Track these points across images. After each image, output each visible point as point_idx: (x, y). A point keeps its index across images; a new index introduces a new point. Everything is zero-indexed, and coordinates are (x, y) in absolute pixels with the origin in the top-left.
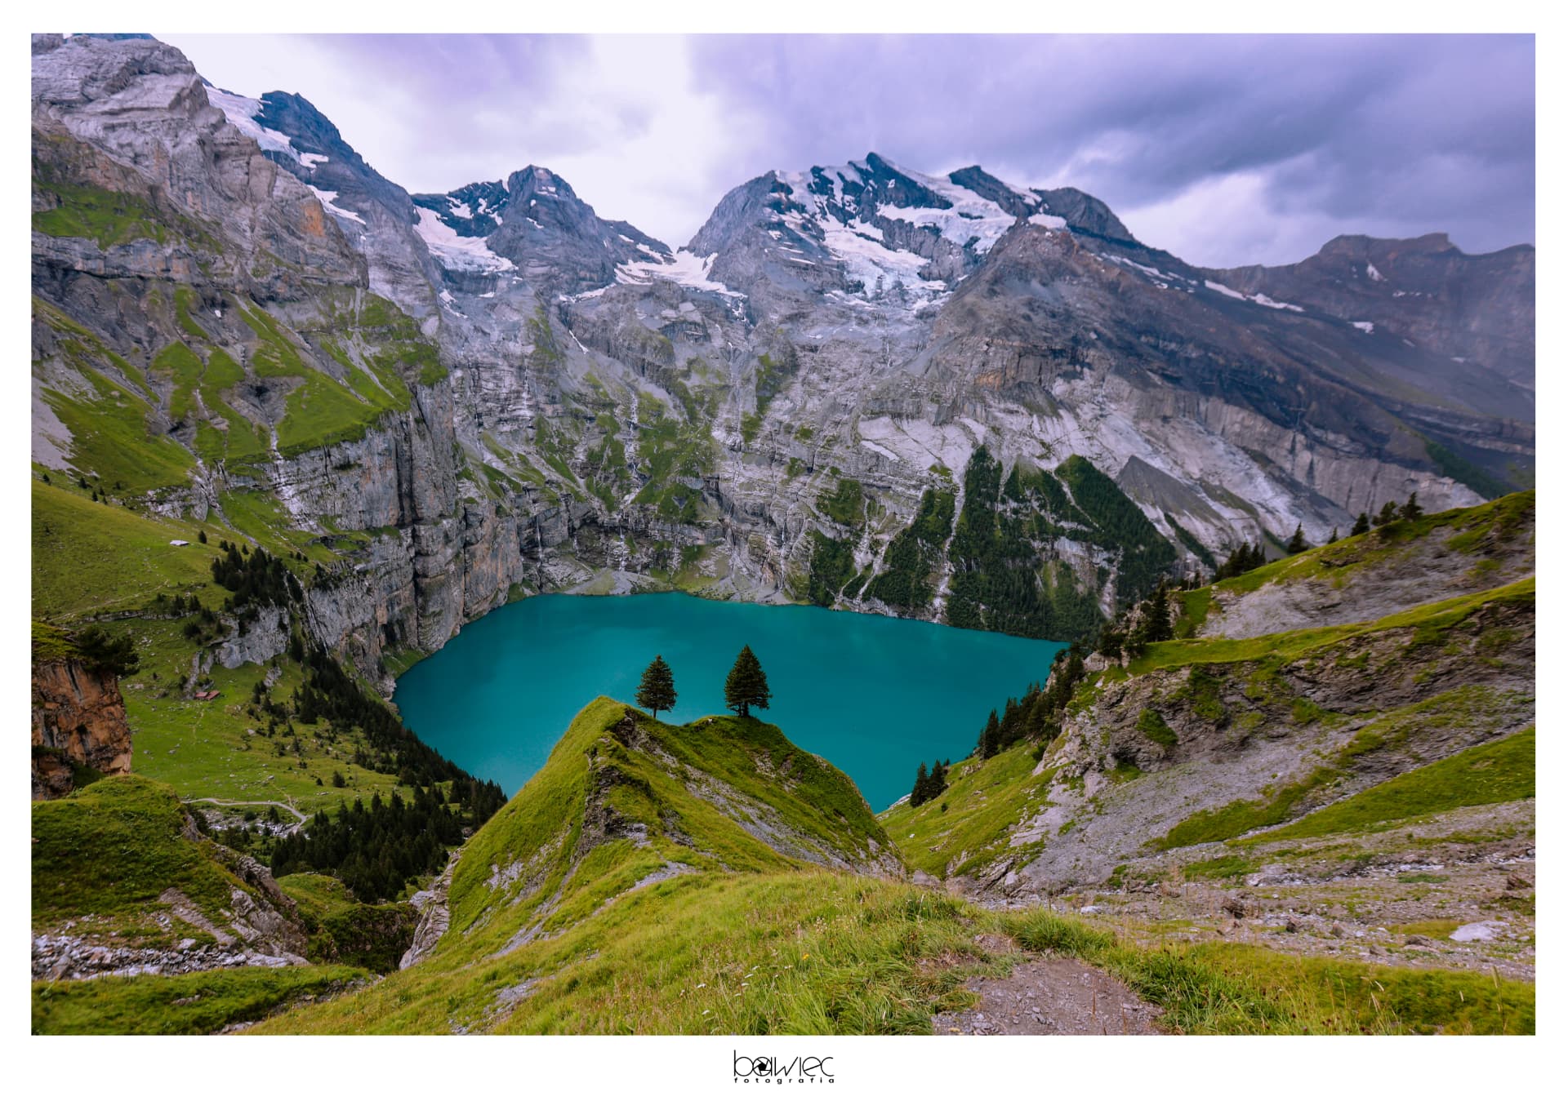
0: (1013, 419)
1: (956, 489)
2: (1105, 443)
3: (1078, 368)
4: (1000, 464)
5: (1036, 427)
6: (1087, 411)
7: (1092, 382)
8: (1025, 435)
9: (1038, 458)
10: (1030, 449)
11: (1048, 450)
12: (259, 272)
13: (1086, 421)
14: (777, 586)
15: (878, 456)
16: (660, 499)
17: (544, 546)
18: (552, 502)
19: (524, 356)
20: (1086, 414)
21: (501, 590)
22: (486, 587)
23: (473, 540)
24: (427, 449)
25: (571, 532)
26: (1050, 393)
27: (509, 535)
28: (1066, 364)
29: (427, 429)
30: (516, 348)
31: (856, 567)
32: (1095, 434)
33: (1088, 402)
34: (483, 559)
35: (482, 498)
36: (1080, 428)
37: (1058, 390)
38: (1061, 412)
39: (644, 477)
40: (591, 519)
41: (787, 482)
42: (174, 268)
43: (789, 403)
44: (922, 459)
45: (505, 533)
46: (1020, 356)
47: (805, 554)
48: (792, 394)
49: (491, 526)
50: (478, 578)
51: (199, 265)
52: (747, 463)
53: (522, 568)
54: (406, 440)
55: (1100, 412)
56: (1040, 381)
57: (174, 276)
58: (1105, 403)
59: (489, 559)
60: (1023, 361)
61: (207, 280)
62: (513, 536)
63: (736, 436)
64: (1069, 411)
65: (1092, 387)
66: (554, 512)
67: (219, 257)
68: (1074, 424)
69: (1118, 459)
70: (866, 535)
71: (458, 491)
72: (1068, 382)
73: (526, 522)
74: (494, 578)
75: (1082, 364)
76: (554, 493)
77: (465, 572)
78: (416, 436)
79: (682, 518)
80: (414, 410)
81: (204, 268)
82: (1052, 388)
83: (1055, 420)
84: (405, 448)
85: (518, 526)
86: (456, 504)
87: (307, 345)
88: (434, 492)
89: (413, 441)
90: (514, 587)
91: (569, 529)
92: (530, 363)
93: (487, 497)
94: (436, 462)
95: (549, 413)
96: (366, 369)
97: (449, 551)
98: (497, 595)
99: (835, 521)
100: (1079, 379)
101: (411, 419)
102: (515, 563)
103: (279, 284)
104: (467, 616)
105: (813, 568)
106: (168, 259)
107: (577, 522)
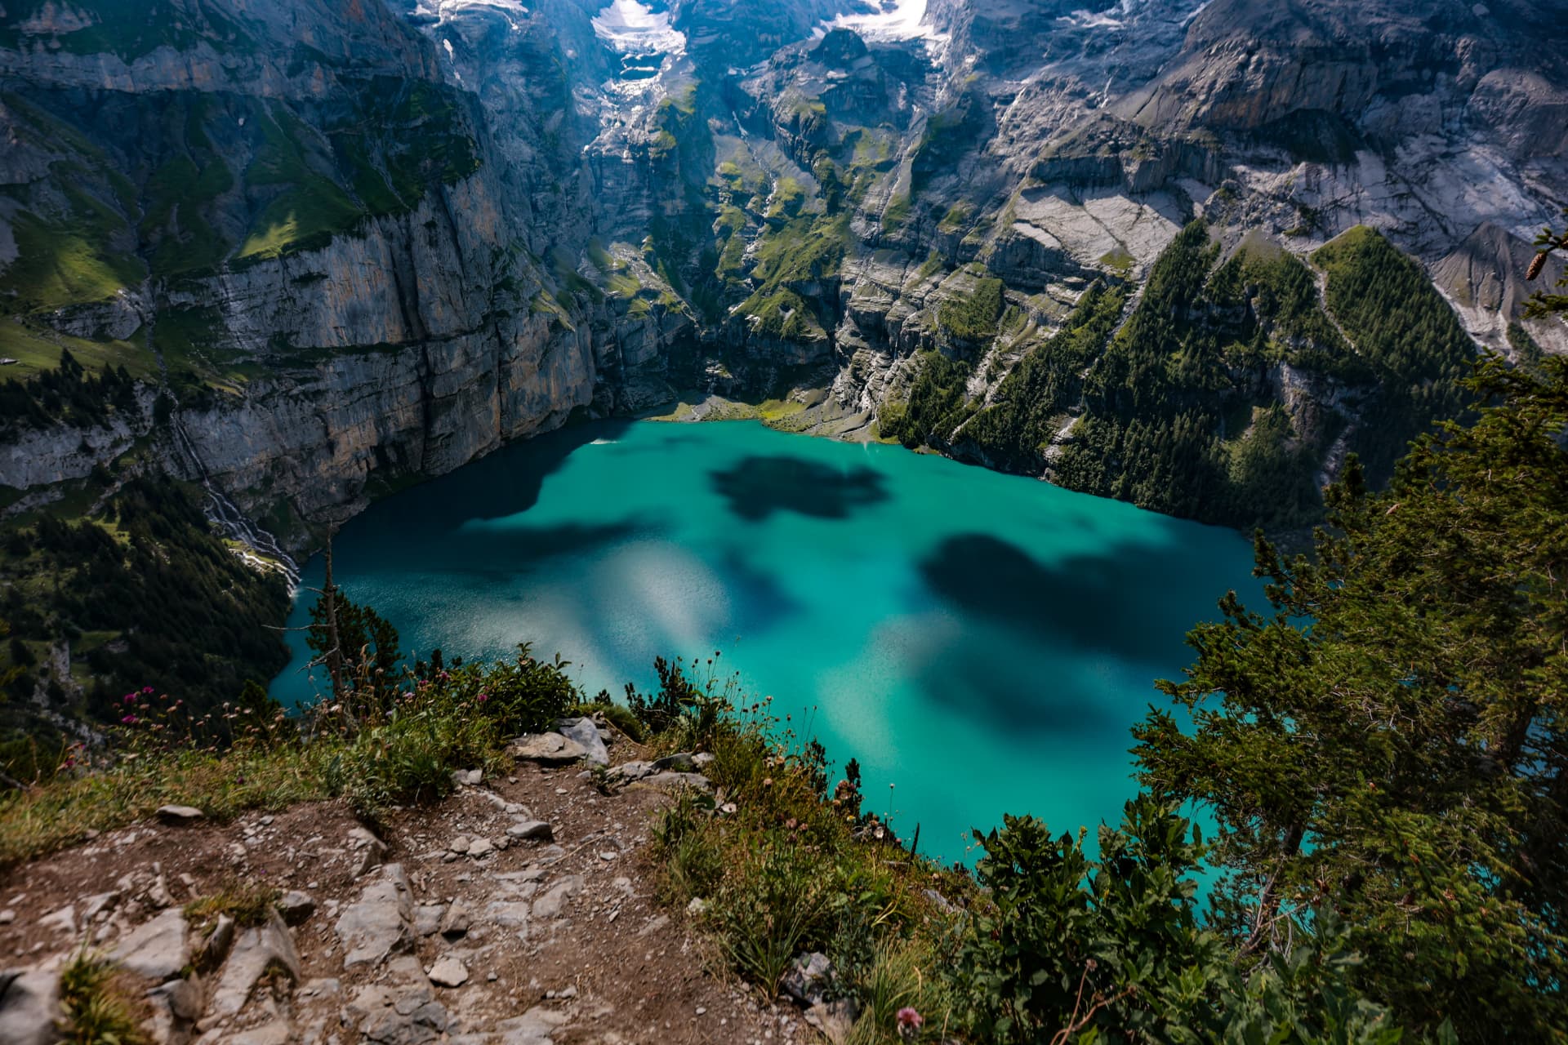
0: (1263, 175)
1: (1133, 286)
2: (1432, 203)
3: (1427, 73)
5: (1299, 183)
6: (1414, 151)
7: (1447, 98)
8: (1275, 197)
9: (1290, 235)
10: (1280, 222)
11: (1312, 221)
12: (293, 71)
13: (1405, 167)
14: (869, 418)
15: (1031, 243)
16: (765, 309)
17: (626, 365)
18: (637, 314)
19: (647, 145)
20: (1411, 154)
21: (556, 412)
22: (530, 408)
23: (507, 358)
24: (439, 256)
25: (662, 349)
26: (1349, 123)
27: (566, 351)
28: (1401, 70)
29: (448, 234)
30: (640, 136)
31: (964, 396)
32: (1416, 189)
33: (1426, 132)
34: (524, 379)
35: (517, 310)
36: (1391, 180)
37: (1369, 117)
38: (1360, 155)
39: (757, 283)
40: (687, 334)
41: (917, 284)
42: (195, 75)
43: (953, 180)
44: (1096, 245)
45: (560, 349)
46: (1304, 65)
47: (910, 378)
48: (962, 165)
49: (538, 342)
50: (516, 399)
51: (227, 70)
52: (879, 260)
53: (590, 388)
54: (408, 248)
55: (1444, 150)
56: (1339, 105)
57: (197, 84)
58: (1461, 132)
59: (535, 379)
60: (1310, 73)
61: (234, 85)
62: (574, 352)
63: (876, 227)
64: (1377, 152)
65: (1443, 105)
66: (637, 326)
67: (250, 59)
68: (1380, 173)
69: (1452, 231)
70: (989, 355)
71: (492, 303)
72: (1396, 101)
73: (604, 337)
74: (544, 399)
75: (1436, 67)
76: (645, 304)
77: (500, 392)
78: (422, 242)
79: (783, 331)
80: (425, 213)
81: (232, 73)
82: (1359, 114)
83: (1341, 168)
84: (405, 256)
85: (593, 342)
86: (485, 318)
87: (329, 148)
88: (443, 304)
89: (415, 248)
90: (577, 409)
91: (659, 345)
92: (652, 153)
93: (526, 310)
94: (459, 272)
95: (668, 212)
96: (383, 170)
97: (470, 370)
98: (549, 417)
99: (954, 336)
100: (1423, 93)
101: (413, 224)
102: (580, 383)
103: (314, 82)
104: (506, 439)
105: (914, 397)
106: (188, 66)
107: (669, 337)
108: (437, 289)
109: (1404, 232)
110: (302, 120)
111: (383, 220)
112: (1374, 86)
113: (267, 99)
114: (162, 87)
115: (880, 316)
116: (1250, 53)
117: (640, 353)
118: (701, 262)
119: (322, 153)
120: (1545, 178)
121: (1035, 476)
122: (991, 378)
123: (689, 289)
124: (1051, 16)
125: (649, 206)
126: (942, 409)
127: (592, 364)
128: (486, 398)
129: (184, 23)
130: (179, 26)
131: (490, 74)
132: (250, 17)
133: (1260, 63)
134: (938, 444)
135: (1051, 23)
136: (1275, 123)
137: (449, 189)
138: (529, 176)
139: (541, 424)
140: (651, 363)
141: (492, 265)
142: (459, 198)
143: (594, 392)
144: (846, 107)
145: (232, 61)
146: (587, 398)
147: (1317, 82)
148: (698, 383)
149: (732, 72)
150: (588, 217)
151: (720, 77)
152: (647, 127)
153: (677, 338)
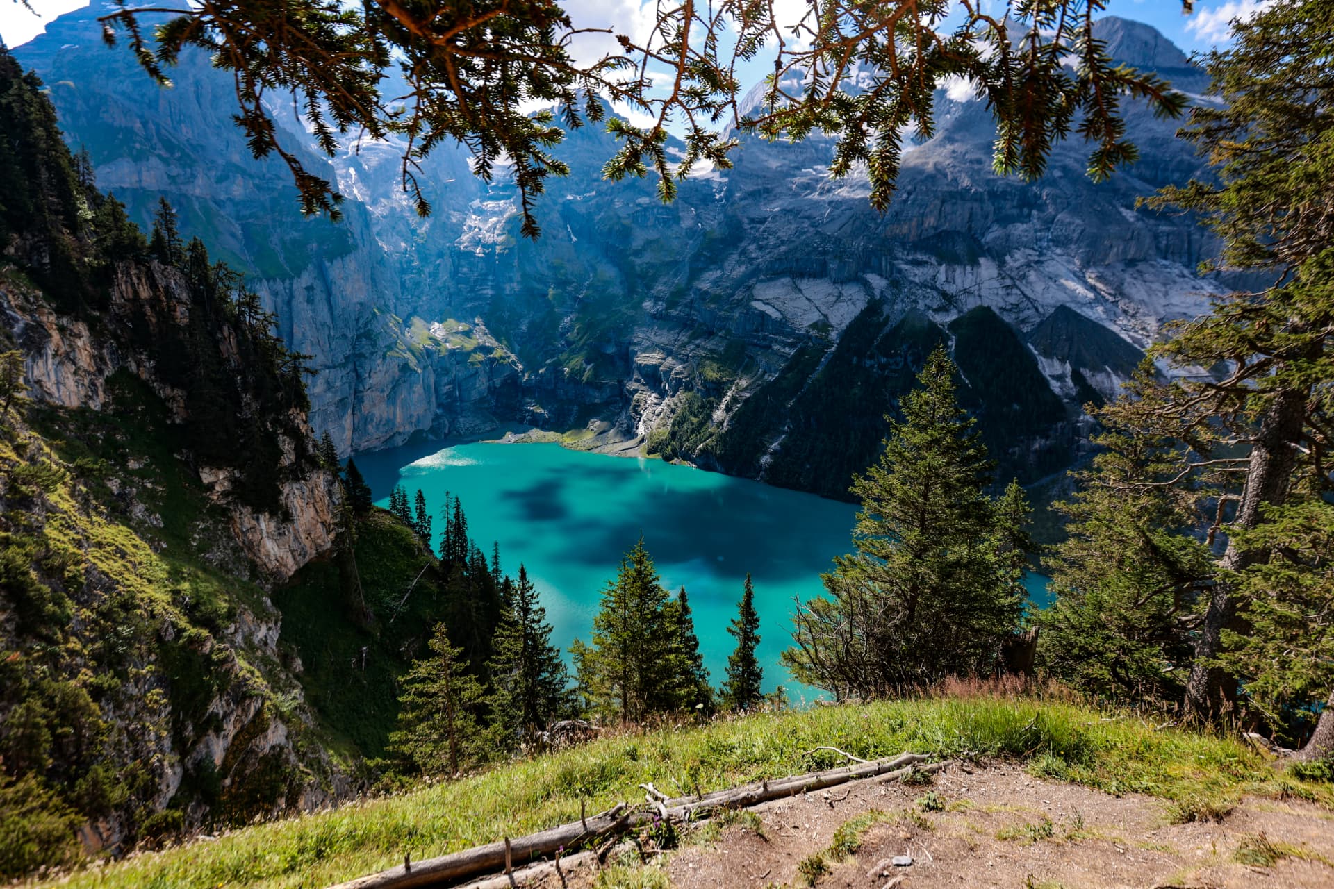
0: (919, 271)
1: (830, 344)
2: (1028, 292)
3: (1025, 211)
4: (888, 317)
5: (942, 277)
6: (1016, 259)
7: (1038, 227)
8: (926, 286)
9: (935, 310)
10: (926, 301)
11: (949, 301)
12: (220, 180)
13: (1011, 269)
14: (642, 441)
15: (763, 315)
16: (573, 362)
17: (462, 401)
18: (472, 364)
19: (495, 244)
20: (1016, 261)
21: (400, 434)
22: (377, 428)
23: (361, 388)
24: (313, 311)
25: (492, 390)
26: (977, 241)
27: (411, 387)
28: (1009, 208)
29: (324, 296)
30: (489, 238)
31: (709, 424)
32: (1018, 283)
33: (1025, 247)
34: (375, 405)
35: (372, 353)
36: (1001, 276)
37: (989, 237)
38: (982, 260)
39: (569, 344)
40: (513, 381)
41: (684, 345)
42: (144, 178)
43: (719, 273)
44: (806, 317)
45: (406, 385)
46: (943, 202)
47: (673, 411)
48: (726, 264)
49: (388, 378)
50: (366, 420)
51: (169, 177)
52: (660, 328)
53: (430, 417)
54: (289, 303)
55: (1036, 259)
56: (970, 228)
57: (144, 184)
58: (1048, 248)
59: (383, 406)
60: (948, 207)
61: (173, 187)
62: (418, 389)
63: (661, 306)
64: (993, 259)
65: (1036, 231)
66: (472, 372)
67: (188, 171)
68: (994, 272)
69: (1041, 310)
70: (729, 393)
71: (354, 348)
72: (1005, 227)
73: (445, 380)
74: (390, 422)
75: (1032, 206)
76: (480, 357)
77: (353, 414)
78: (301, 299)
79: (585, 378)
80: (306, 279)
81: (173, 179)
82: (983, 235)
83: (969, 268)
84: (286, 309)
85: (435, 382)
86: (347, 358)
87: (239, 232)
88: (312, 344)
89: (294, 303)
90: (418, 433)
91: (489, 388)
92: (498, 249)
93: (380, 354)
94: (329, 322)
95: (507, 292)
96: (278, 248)
97: (329, 395)
98: (392, 437)
99: (705, 380)
100: (1022, 223)
101: (295, 286)
102: (421, 412)
103: (235, 187)
104: (355, 451)
105: (674, 424)
106: (139, 172)
107: (498, 382)
108: (309, 334)
109: (1010, 310)
110: (222, 212)
111: (271, 283)
112: (991, 217)
113: (197, 198)
114: (117, 185)
115: (656, 367)
116: (909, 194)
117: (473, 392)
118: (528, 328)
119: (233, 235)
120: (1100, 278)
121: (752, 478)
122: (728, 409)
123: (517, 348)
124: (798, 168)
125: (492, 287)
126: (692, 432)
127: (433, 399)
128: (341, 418)
129: (141, 143)
130: (138, 146)
131: (381, 190)
132: (194, 143)
133: (915, 200)
134: (687, 457)
135: (798, 172)
136: (928, 238)
137: (328, 264)
138: (401, 263)
139: (386, 441)
140: (482, 400)
141: (357, 321)
142: (335, 271)
143: (433, 420)
144: (649, 224)
145: (175, 171)
146: (427, 424)
147: (954, 213)
148: (518, 416)
149: (569, 197)
150: (445, 293)
151: (561, 201)
152: (497, 232)
153: (504, 383)
